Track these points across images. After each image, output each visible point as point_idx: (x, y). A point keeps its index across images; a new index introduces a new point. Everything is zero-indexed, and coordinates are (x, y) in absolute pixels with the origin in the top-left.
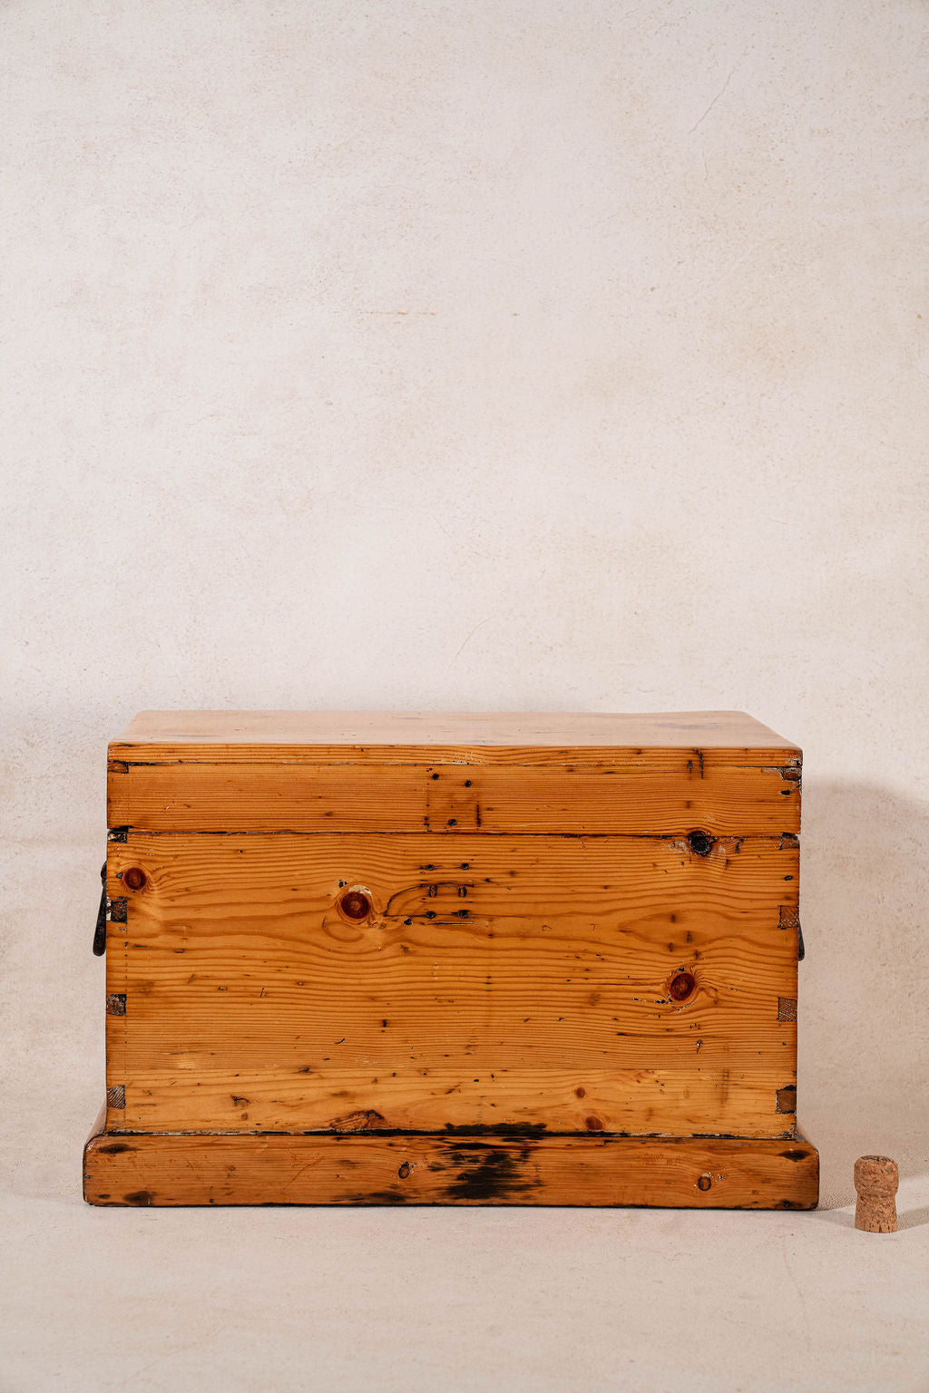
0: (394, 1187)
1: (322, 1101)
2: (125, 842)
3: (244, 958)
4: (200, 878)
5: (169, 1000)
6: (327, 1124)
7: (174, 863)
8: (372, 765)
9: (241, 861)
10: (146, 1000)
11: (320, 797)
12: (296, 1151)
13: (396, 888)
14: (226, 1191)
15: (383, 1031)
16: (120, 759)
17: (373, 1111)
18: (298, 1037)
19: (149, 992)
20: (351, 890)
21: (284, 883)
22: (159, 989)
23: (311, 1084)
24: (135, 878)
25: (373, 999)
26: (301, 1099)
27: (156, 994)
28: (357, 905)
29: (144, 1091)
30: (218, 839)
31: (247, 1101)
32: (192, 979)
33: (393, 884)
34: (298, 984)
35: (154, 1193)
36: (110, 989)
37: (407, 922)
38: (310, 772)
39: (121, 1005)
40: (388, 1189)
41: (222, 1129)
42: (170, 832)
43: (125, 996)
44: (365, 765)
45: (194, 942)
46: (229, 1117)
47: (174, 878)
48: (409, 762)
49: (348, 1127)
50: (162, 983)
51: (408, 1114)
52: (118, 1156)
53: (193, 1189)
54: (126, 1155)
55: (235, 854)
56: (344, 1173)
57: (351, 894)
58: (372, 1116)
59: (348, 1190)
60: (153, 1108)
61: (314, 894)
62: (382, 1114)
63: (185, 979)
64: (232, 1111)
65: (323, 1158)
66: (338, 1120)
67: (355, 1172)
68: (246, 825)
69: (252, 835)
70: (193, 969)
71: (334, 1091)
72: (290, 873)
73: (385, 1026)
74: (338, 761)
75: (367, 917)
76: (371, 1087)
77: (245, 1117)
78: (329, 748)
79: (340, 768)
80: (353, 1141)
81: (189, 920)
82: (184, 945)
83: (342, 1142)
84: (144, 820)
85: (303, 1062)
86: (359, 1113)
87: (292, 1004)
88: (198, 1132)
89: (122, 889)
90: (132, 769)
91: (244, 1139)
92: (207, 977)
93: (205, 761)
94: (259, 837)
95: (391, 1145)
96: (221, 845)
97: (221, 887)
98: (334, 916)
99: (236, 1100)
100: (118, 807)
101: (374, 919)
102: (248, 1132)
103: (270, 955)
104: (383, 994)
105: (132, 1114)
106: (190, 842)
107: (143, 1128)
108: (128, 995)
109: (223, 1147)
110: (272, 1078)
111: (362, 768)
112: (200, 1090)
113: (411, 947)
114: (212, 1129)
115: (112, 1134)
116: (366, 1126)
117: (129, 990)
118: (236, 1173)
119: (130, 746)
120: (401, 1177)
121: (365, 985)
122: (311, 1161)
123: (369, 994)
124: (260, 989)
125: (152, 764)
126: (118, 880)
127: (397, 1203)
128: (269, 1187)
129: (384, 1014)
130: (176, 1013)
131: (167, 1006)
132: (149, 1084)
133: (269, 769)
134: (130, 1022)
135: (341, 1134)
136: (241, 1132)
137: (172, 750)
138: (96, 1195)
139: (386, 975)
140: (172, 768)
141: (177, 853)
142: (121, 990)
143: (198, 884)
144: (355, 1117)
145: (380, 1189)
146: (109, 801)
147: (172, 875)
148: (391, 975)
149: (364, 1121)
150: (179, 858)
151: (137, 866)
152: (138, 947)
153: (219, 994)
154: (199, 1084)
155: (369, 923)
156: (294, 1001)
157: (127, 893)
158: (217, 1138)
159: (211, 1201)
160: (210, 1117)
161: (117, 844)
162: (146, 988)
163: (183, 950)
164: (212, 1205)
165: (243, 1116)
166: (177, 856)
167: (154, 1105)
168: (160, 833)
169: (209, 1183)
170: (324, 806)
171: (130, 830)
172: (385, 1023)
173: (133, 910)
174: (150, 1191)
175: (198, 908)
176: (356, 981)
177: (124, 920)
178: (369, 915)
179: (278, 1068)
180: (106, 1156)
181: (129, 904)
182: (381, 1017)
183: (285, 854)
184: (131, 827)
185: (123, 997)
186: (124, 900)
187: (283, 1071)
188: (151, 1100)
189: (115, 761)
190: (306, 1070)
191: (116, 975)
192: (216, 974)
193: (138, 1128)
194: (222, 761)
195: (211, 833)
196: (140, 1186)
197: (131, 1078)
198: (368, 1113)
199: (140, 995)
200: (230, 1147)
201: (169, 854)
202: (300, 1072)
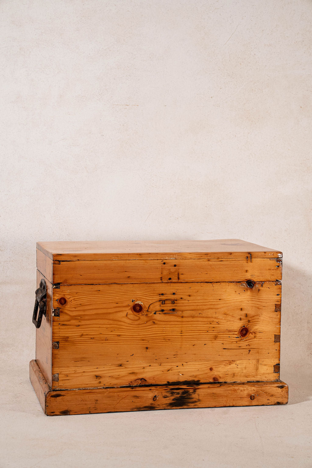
0: (152, 404)
1: (126, 376)
2: (59, 288)
3: (100, 327)
4: (85, 300)
5: (74, 343)
6: (128, 383)
7: (76, 295)
8: (143, 260)
9: (99, 294)
10: (67, 343)
11: (126, 271)
12: (118, 393)
13: (151, 302)
14: (95, 409)
15: (146, 351)
16: (58, 259)
17: (143, 378)
18: (118, 354)
19: (67, 340)
20: (136, 303)
21: (113, 301)
22: (70, 339)
23: (122, 370)
24: (63, 301)
25: (143, 340)
26: (119, 375)
27: (69, 341)
28: (138, 308)
29: (65, 375)
30: (91, 286)
31: (101, 377)
32: (82, 335)
33: (150, 301)
34: (118, 335)
35: (70, 410)
36: (53, 340)
37: (155, 313)
38: (122, 263)
39: (57, 345)
40: (150, 405)
41: (92, 387)
42: (75, 285)
43: (59, 342)
44: (141, 260)
45: (83, 323)
46: (95, 382)
47: (76, 301)
48: (156, 258)
49: (135, 384)
50: (72, 337)
51: (154, 379)
52: (58, 398)
53: (83, 408)
54: (61, 398)
55: (97, 292)
56: (134, 400)
57: (136, 304)
58: (143, 380)
59: (137, 406)
60: (68, 381)
61: (125, 304)
62: (146, 379)
63: (80, 335)
64: (95, 381)
65: (128, 395)
66: (131, 382)
67: (138, 400)
68: (100, 281)
69: (103, 285)
70: (82, 332)
71: (130, 372)
72: (115, 298)
73: (147, 349)
74: (132, 259)
75: (141, 312)
76: (142, 370)
77: (100, 382)
78: (129, 254)
79: (133, 261)
80: (137, 389)
81: (81, 315)
82: (79, 324)
83: (134, 389)
84: (66, 281)
85: (119, 363)
86: (138, 379)
87: (116, 343)
88: (84, 388)
89: (58, 305)
90: (61, 263)
91: (100, 390)
92: (87, 335)
93: (87, 260)
94: (105, 285)
95: (150, 390)
96: (92, 289)
97: (92, 303)
98: (130, 312)
99: (97, 377)
100: (56, 276)
101: (143, 313)
102: (101, 388)
103: (108, 326)
104: (147, 338)
105: (61, 383)
106: (82, 288)
107: (65, 388)
108: (60, 342)
109: (93, 393)
110: (109, 369)
111: (140, 261)
112: (84, 374)
113: (156, 322)
114: (89, 387)
115: (54, 390)
116: (141, 384)
117: (60, 340)
118: (98, 402)
119: (61, 255)
120: (154, 401)
121: (141, 335)
122: (124, 397)
123: (142, 338)
124: (105, 338)
125: (69, 261)
126: (57, 302)
127: (153, 409)
128: (109, 406)
129: (147, 345)
130: (77, 347)
131: (73, 345)
132: (67, 372)
133: (109, 262)
134: (61, 351)
135: (132, 387)
136: (99, 388)
137: (75, 256)
138: (50, 412)
139: (147, 332)
140: (76, 262)
141: (77, 292)
142: (57, 340)
143: (84, 302)
144: (137, 381)
145: (147, 405)
146: (54, 274)
147: (75, 300)
148: (149, 331)
149: (140, 382)
150: (78, 294)
151: (63, 297)
152: (63, 325)
153: (92, 340)
154: (84, 372)
155: (142, 314)
156: (117, 342)
157: (60, 306)
158: (91, 390)
159: (90, 412)
160: (88, 383)
161: (57, 289)
162: (66, 339)
163: (79, 326)
164: (90, 413)
165: (99, 382)
166: (77, 293)
167: (69, 380)
168: (71, 285)
169: (89, 406)
170: (128, 274)
171: (61, 284)
172: (147, 348)
173: (62, 312)
174: (69, 410)
175: (84, 311)
176: (138, 334)
177: (58, 316)
178: (142, 311)
179: (111, 365)
180: (53, 398)
181: (60, 310)
182: (145, 346)
183: (114, 291)
184: (61, 283)
185: (58, 342)
186: (59, 309)
187: (113, 366)
188: (68, 378)
189: (56, 260)
190: (121, 365)
191: (56, 335)
192: (90, 333)
193: (63, 388)
194: (92, 259)
195: (88, 284)
196: (65, 408)
197: (61, 371)
198: (141, 379)
199: (64, 341)
200: (96, 393)
201: (74, 292)
202: (118, 366)
